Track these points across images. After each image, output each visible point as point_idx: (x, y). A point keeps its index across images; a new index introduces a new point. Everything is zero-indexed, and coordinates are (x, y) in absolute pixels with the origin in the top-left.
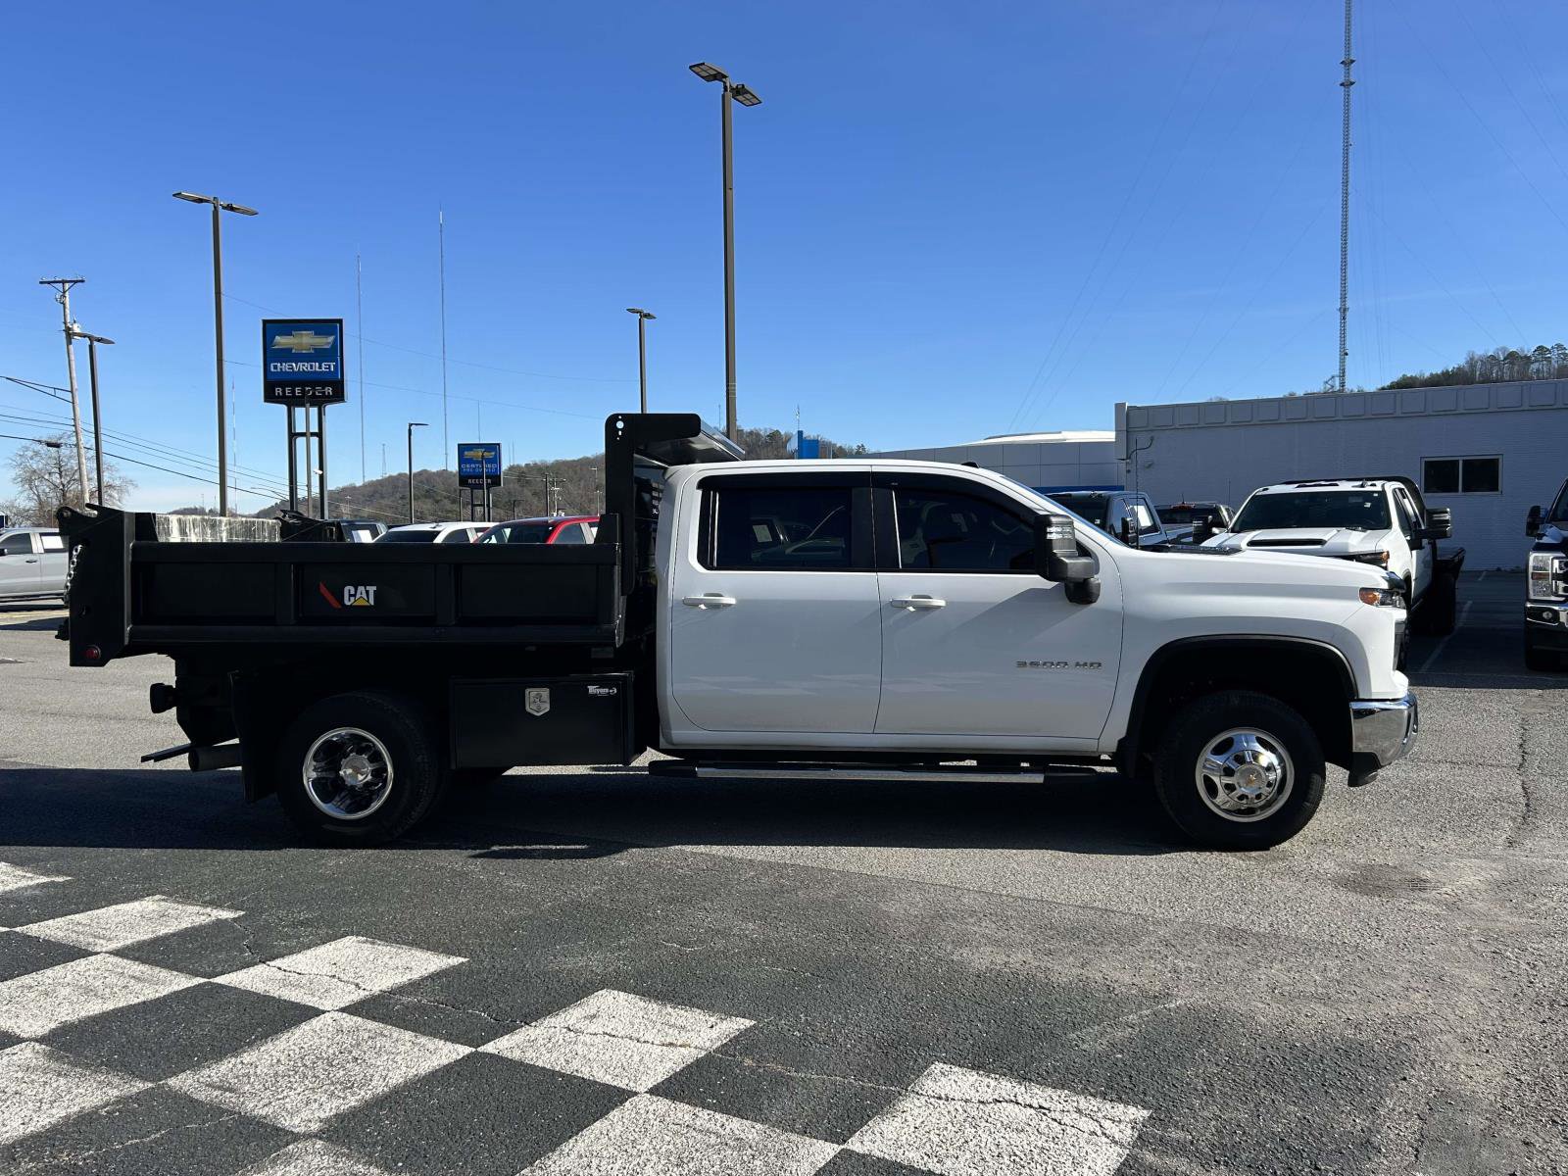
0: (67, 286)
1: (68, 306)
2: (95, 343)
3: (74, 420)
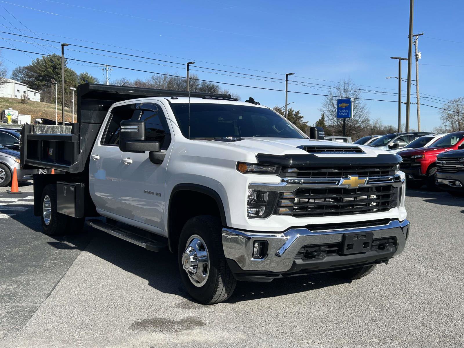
0: (417, 37)
1: (417, 45)
2: (402, 61)
3: (417, 92)
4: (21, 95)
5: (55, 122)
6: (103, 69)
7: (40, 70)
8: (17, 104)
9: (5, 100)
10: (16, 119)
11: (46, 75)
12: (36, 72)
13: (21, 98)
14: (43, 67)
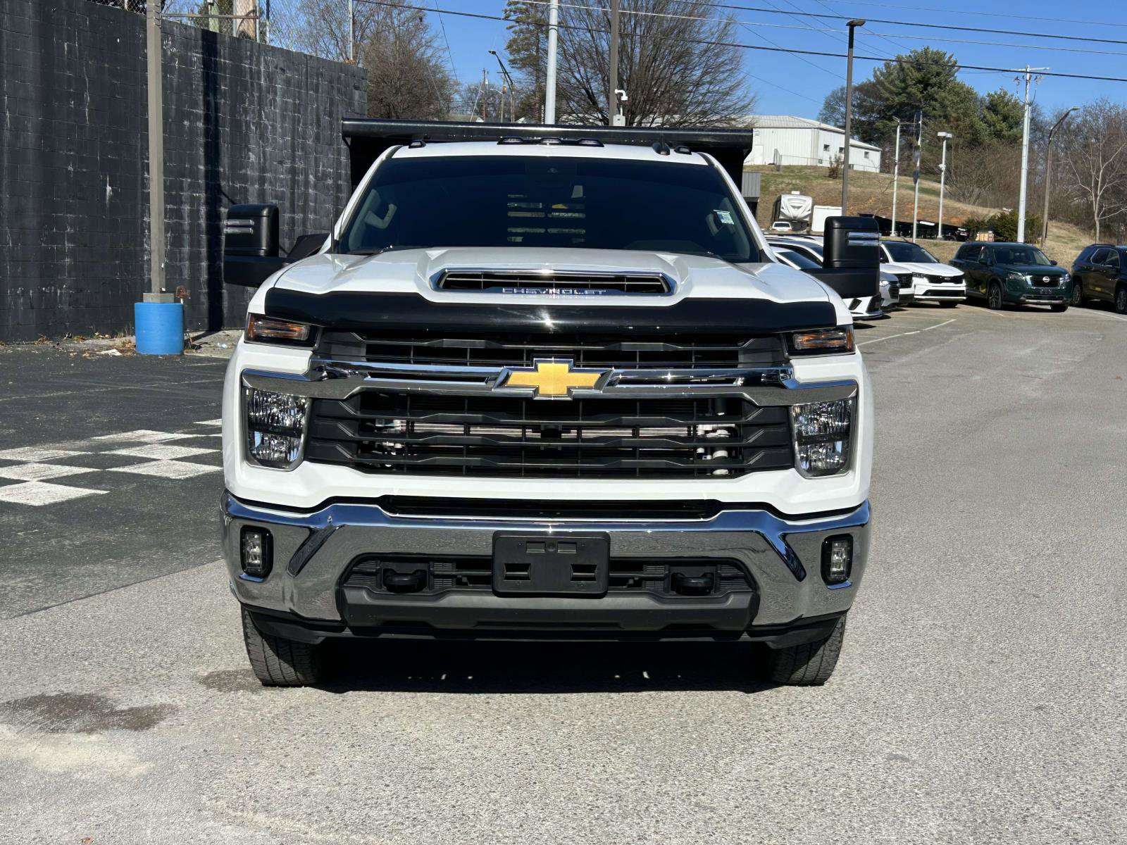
4: (830, 158)
5: (891, 221)
6: (1017, 79)
7: (891, 92)
8: (820, 181)
9: (792, 171)
10: (806, 217)
11: (902, 105)
12: (881, 98)
13: (829, 166)
14: (897, 82)
